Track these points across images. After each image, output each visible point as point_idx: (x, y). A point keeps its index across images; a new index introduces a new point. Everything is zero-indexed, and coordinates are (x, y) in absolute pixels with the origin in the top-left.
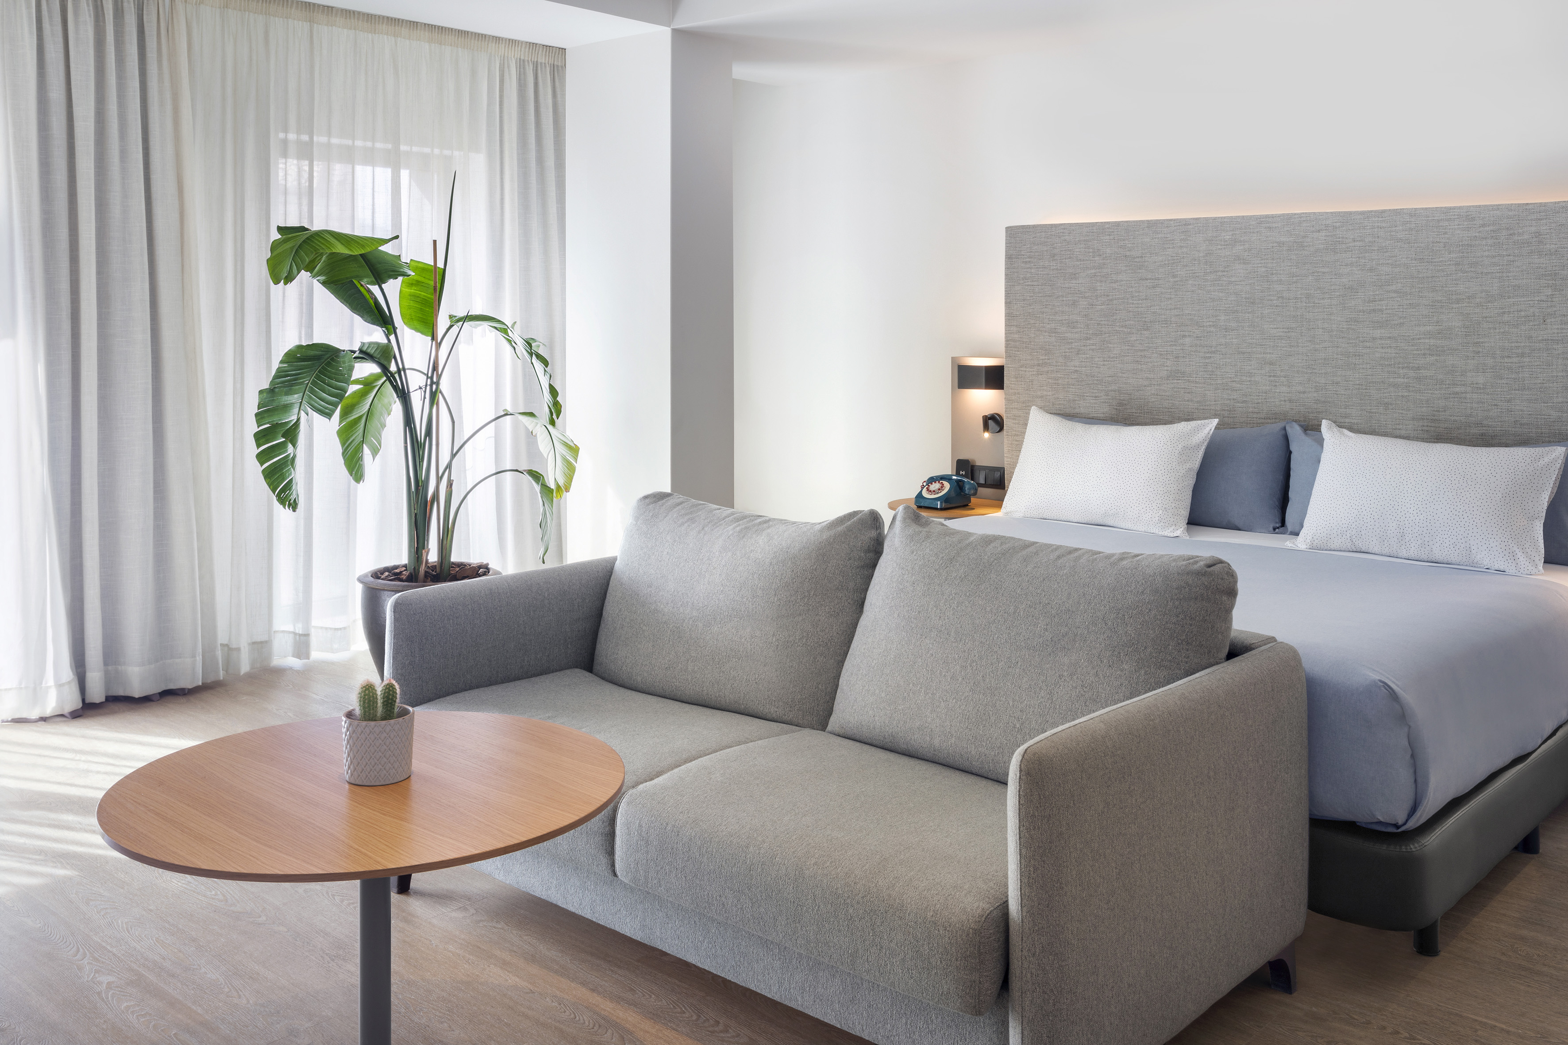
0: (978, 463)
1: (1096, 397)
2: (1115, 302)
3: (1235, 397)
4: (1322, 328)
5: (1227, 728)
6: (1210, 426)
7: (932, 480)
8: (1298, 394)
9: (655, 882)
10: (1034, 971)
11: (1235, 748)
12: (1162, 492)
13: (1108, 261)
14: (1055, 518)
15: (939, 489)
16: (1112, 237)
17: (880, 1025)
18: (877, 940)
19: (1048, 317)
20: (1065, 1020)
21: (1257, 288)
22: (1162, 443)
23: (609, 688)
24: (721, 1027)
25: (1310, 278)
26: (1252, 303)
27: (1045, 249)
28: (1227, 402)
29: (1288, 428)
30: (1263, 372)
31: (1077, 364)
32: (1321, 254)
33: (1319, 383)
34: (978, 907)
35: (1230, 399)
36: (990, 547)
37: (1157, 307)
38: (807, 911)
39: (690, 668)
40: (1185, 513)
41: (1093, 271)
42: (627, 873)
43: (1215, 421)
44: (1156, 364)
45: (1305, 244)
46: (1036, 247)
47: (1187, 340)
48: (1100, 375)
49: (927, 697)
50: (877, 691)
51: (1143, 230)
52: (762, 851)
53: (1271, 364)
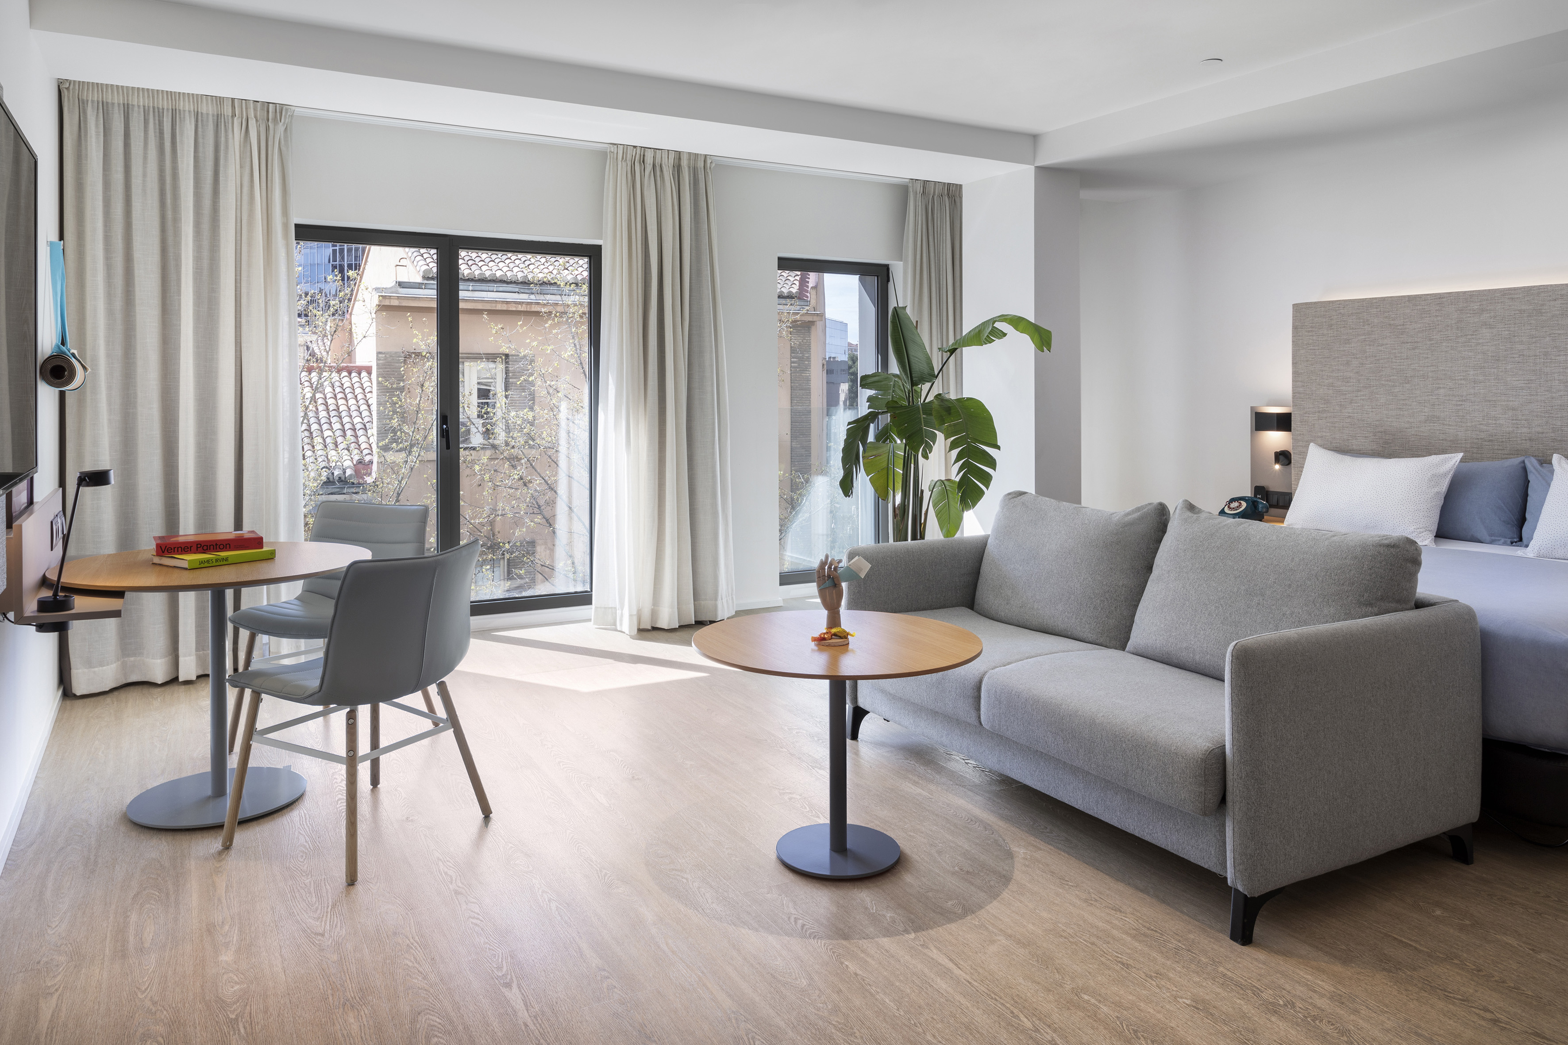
0: (1272, 489)
1: (1366, 437)
2: (1381, 361)
3: (1482, 437)
4: (1558, 380)
5: (1402, 653)
6: (1456, 459)
7: (1233, 500)
8: (1537, 434)
9: (1005, 728)
10: (1241, 788)
11: (1409, 669)
12: (1413, 510)
13: (1376, 329)
14: (1327, 529)
15: (1238, 507)
16: (1378, 310)
17: (1145, 826)
18: (1140, 764)
19: (1326, 374)
20: (1262, 824)
21: (1501, 348)
22: (1414, 471)
23: (983, 619)
24: (1048, 830)
25: (1548, 339)
26: (1497, 360)
27: (1324, 320)
28: (1475, 441)
29: (1526, 462)
30: (1507, 416)
31: (1350, 411)
32: (1557, 319)
33: (1556, 425)
34: (1205, 746)
35: (1478, 439)
36: (1241, 527)
37: (1417, 365)
38: (1097, 746)
39: (1035, 607)
40: (1435, 527)
41: (1363, 337)
42: (988, 722)
43: (1461, 455)
44: (1415, 410)
45: (1543, 311)
46: (1317, 319)
47: (1442, 391)
48: (1369, 420)
49: (1192, 627)
50: (1159, 623)
51: (1405, 303)
52: (1070, 708)
53: (1514, 409)
